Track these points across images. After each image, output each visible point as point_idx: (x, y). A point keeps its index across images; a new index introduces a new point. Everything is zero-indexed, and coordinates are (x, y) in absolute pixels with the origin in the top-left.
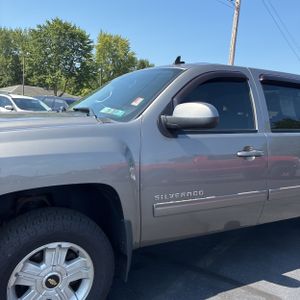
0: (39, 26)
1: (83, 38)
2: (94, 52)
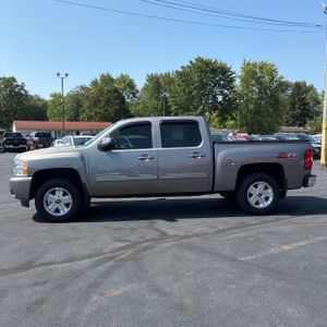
0: (183, 67)
1: (224, 71)
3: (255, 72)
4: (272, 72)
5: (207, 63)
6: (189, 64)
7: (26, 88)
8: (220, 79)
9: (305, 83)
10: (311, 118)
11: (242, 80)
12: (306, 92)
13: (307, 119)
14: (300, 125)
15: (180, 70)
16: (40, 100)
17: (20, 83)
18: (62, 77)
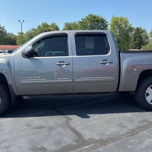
0: (82, 19)
1: (103, 21)
2: (109, 27)
3: (118, 22)
4: (126, 22)
5: (95, 17)
6: (85, 18)
7: (5, 29)
8: (101, 25)
9: (141, 28)
10: (144, 45)
11: (112, 26)
12: (142, 32)
13: (142, 46)
14: (138, 48)
15: (81, 20)
16: (13, 35)
17: (2, 26)
18: (22, 22)
